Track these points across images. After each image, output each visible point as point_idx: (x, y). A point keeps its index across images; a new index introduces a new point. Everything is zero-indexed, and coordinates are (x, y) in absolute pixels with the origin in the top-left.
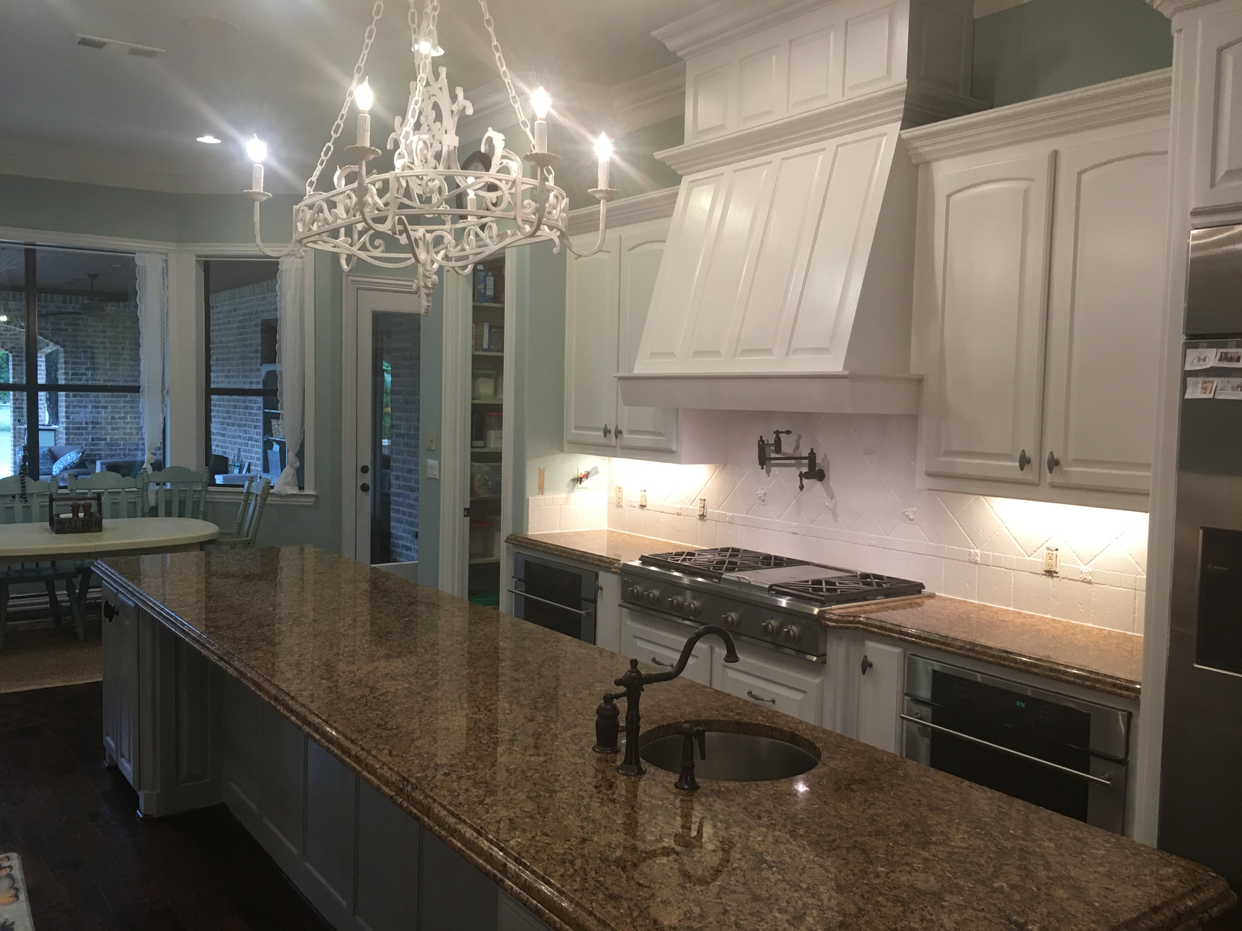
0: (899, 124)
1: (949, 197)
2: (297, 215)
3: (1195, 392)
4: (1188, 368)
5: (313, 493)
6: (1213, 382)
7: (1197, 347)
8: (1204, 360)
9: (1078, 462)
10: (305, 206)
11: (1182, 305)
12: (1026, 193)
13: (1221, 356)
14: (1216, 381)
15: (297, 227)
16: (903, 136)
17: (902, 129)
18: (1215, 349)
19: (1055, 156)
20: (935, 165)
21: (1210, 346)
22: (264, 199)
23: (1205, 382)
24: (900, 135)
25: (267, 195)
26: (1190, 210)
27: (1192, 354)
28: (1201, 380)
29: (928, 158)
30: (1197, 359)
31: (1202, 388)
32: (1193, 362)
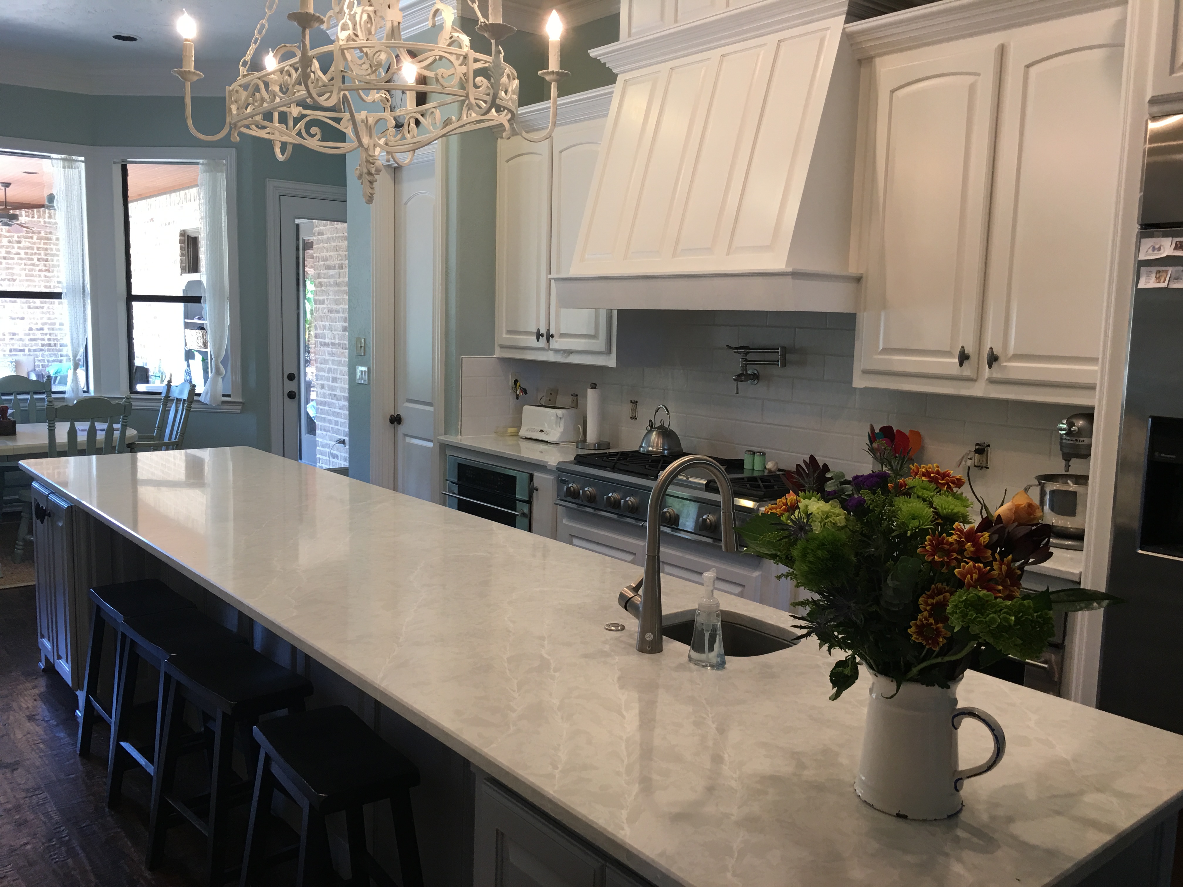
0: (843, 17)
1: (893, 92)
2: (230, 97)
3: (1148, 282)
4: (1142, 257)
5: (241, 400)
6: (1167, 271)
7: (1151, 236)
8: (1159, 249)
9: (1017, 357)
10: (240, 86)
11: (1137, 195)
12: (972, 89)
13: (1176, 245)
14: (1170, 270)
15: (230, 110)
16: (847, 30)
17: (847, 21)
18: (1170, 239)
19: (1002, 50)
20: (878, 60)
21: (1165, 235)
22: (195, 78)
23: (1159, 272)
24: (844, 29)
25: (199, 75)
26: (1148, 98)
27: (1147, 243)
28: (1155, 269)
29: (872, 53)
30: (1151, 249)
31: (1155, 277)
32: (1147, 251)
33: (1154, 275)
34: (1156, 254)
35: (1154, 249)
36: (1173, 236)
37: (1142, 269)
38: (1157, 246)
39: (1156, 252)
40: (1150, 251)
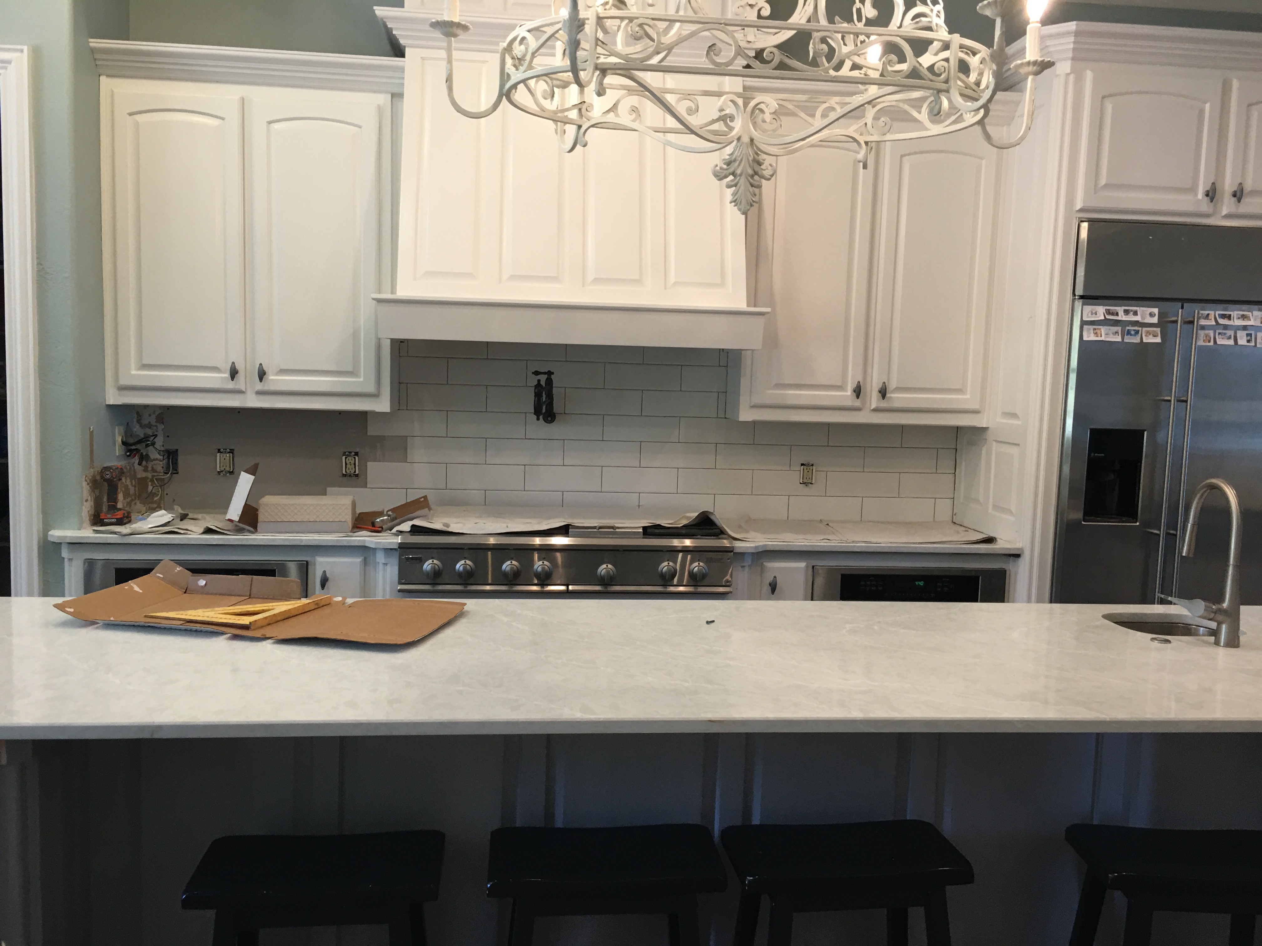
3: (1089, 336)
4: (1085, 319)
6: (1101, 329)
7: (1090, 305)
8: (1096, 314)
13: (1106, 311)
14: (1103, 328)
18: (1102, 307)
21: (1099, 304)
23: (1096, 329)
26: (1078, 207)
27: (1088, 309)
28: (1093, 327)
30: (1090, 313)
31: (1094, 333)
32: (1088, 315)
33: (1092, 331)
34: (1095, 317)
35: (1092, 314)
36: (1104, 305)
37: (1084, 326)
38: (1094, 312)
39: (1094, 315)
40: (1090, 314)
